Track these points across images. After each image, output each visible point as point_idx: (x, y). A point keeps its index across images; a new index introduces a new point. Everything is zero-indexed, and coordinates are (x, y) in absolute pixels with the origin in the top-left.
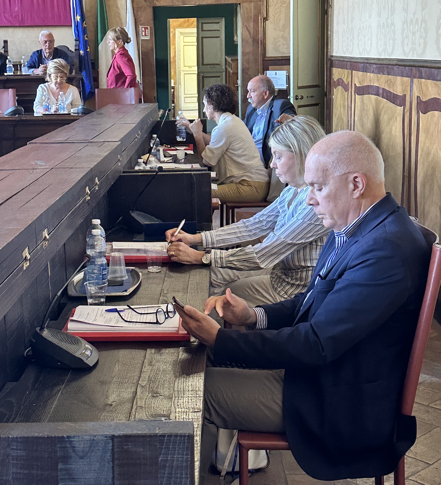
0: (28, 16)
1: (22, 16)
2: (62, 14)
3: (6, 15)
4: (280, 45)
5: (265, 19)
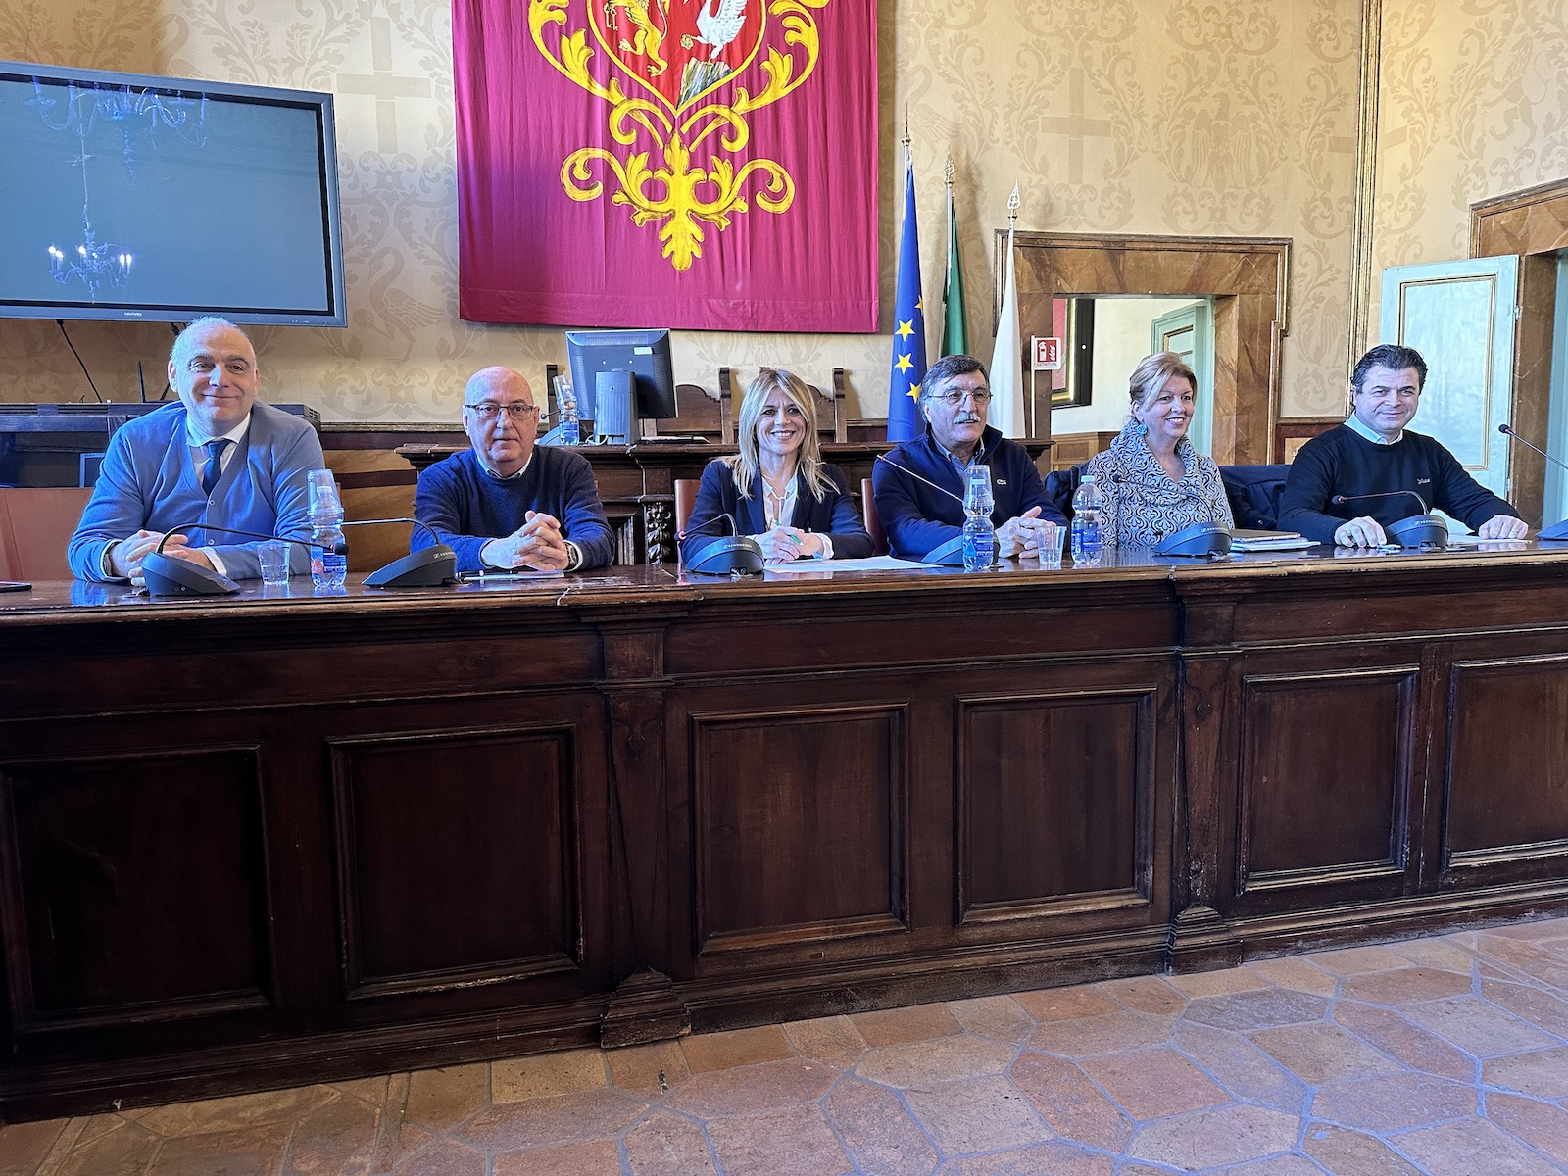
0: (766, 307)
1: (752, 306)
2: (849, 303)
3: (713, 302)
4: (1308, 393)
5: (1284, 334)
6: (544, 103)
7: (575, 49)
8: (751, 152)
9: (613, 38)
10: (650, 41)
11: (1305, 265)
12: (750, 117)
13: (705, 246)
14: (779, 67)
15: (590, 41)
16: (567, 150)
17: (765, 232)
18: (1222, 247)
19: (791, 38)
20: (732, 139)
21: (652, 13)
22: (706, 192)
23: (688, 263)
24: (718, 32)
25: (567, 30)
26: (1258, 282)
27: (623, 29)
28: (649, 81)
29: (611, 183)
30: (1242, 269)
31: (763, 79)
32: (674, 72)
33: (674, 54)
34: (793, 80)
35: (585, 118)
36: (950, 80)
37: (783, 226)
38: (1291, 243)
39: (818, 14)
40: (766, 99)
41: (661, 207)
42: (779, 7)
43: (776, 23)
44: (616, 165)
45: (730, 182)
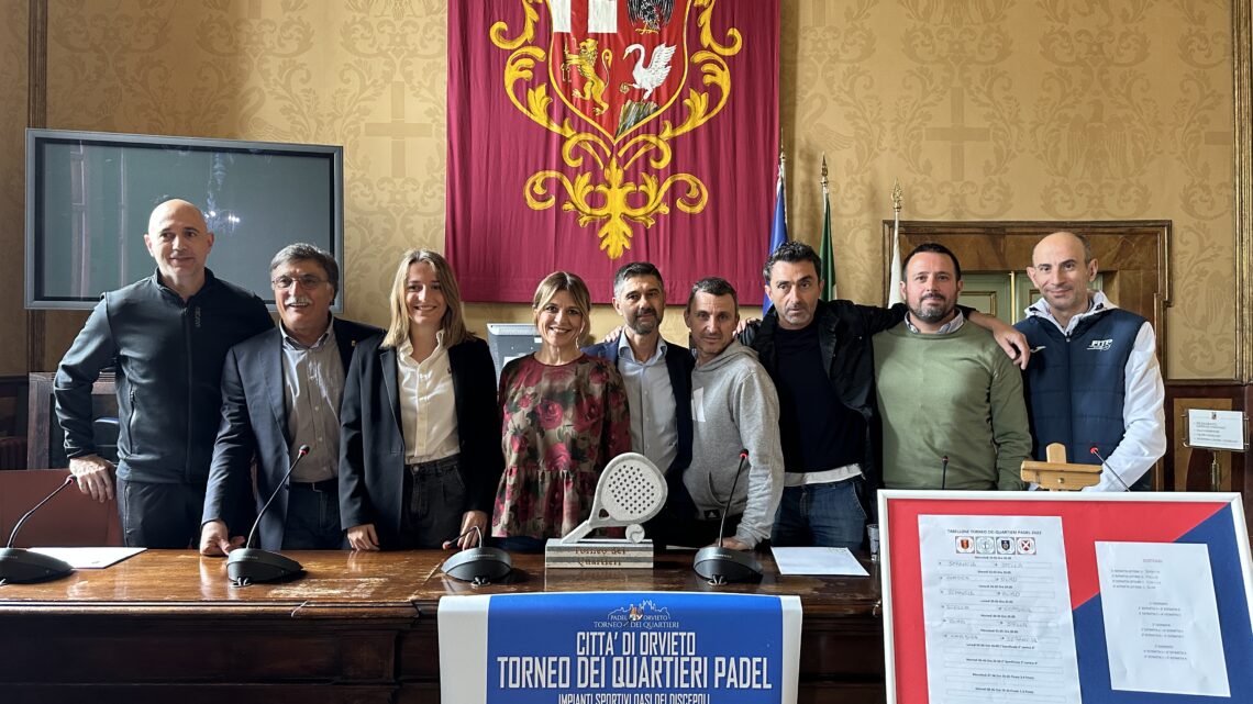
0: (683, 285)
1: (671, 285)
2: (753, 282)
4: (1196, 357)
5: (1168, 304)
6: (513, 140)
7: (538, 98)
8: (674, 168)
9: (567, 89)
10: (596, 89)
11: (1187, 243)
12: (673, 142)
13: (634, 240)
14: (698, 102)
15: (550, 91)
16: (530, 173)
17: (682, 230)
18: (1100, 230)
19: (708, 79)
20: (658, 160)
21: (598, 69)
22: (635, 200)
23: (620, 253)
24: (649, 80)
25: (532, 85)
26: (1138, 260)
27: (576, 80)
28: (594, 119)
29: (562, 195)
30: (1122, 248)
31: (685, 111)
32: (613, 111)
33: (613, 96)
34: (708, 111)
35: (544, 148)
36: (843, 104)
37: (699, 220)
38: (1169, 225)
39: (731, 60)
40: (687, 127)
41: (600, 212)
42: (699, 57)
43: (696, 70)
44: (567, 183)
45: (655, 192)
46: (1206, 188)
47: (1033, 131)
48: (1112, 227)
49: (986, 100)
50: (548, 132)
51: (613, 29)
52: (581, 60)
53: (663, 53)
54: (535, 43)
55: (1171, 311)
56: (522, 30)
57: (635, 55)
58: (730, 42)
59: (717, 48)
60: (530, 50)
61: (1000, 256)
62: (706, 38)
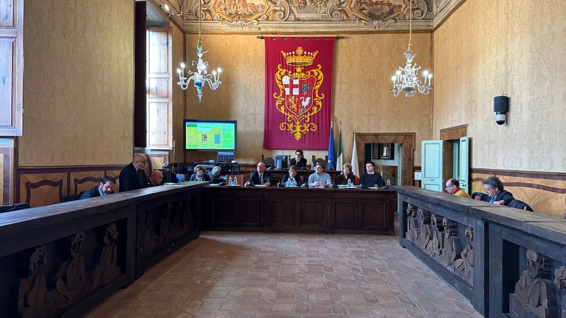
3: (303, 145)
5: (414, 150)
6: (278, 116)
7: (283, 108)
8: (310, 122)
9: (288, 106)
10: (294, 106)
11: (418, 137)
12: (310, 117)
13: (302, 136)
14: (315, 109)
15: (285, 106)
16: (281, 123)
17: (312, 134)
18: (400, 135)
19: (317, 104)
20: (307, 120)
21: (295, 102)
22: (302, 128)
23: (299, 139)
24: (305, 104)
25: (282, 105)
26: (408, 141)
27: (290, 104)
28: (294, 111)
29: (287, 127)
30: (405, 138)
31: (312, 111)
32: (298, 110)
33: (298, 107)
34: (317, 110)
35: (283, 118)
36: (345, 108)
37: (315, 133)
38: (415, 134)
39: (322, 100)
40: (313, 114)
41: (295, 131)
42: (315, 99)
43: (315, 102)
44: (288, 125)
45: (306, 127)
46: (423, 126)
47: (385, 114)
48: (402, 134)
49: (375, 107)
50: (285, 115)
51: (298, 94)
52: (291, 100)
53: (308, 99)
54: (282, 97)
55: (415, 152)
56: (280, 95)
57: (302, 99)
58: (322, 96)
59: (319, 98)
60: (281, 98)
61: (378, 140)
62: (317, 96)
